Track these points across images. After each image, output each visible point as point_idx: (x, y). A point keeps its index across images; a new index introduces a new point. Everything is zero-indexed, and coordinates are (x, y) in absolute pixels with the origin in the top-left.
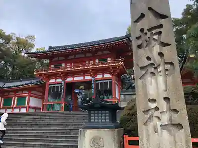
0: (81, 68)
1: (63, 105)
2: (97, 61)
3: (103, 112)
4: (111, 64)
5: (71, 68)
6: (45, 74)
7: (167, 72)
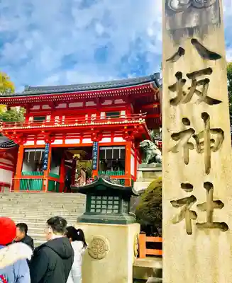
0: (76, 124)
1: (46, 183)
2: (103, 114)
3: (110, 198)
4: (126, 122)
5: (60, 123)
6: (18, 132)
7: (212, 145)
